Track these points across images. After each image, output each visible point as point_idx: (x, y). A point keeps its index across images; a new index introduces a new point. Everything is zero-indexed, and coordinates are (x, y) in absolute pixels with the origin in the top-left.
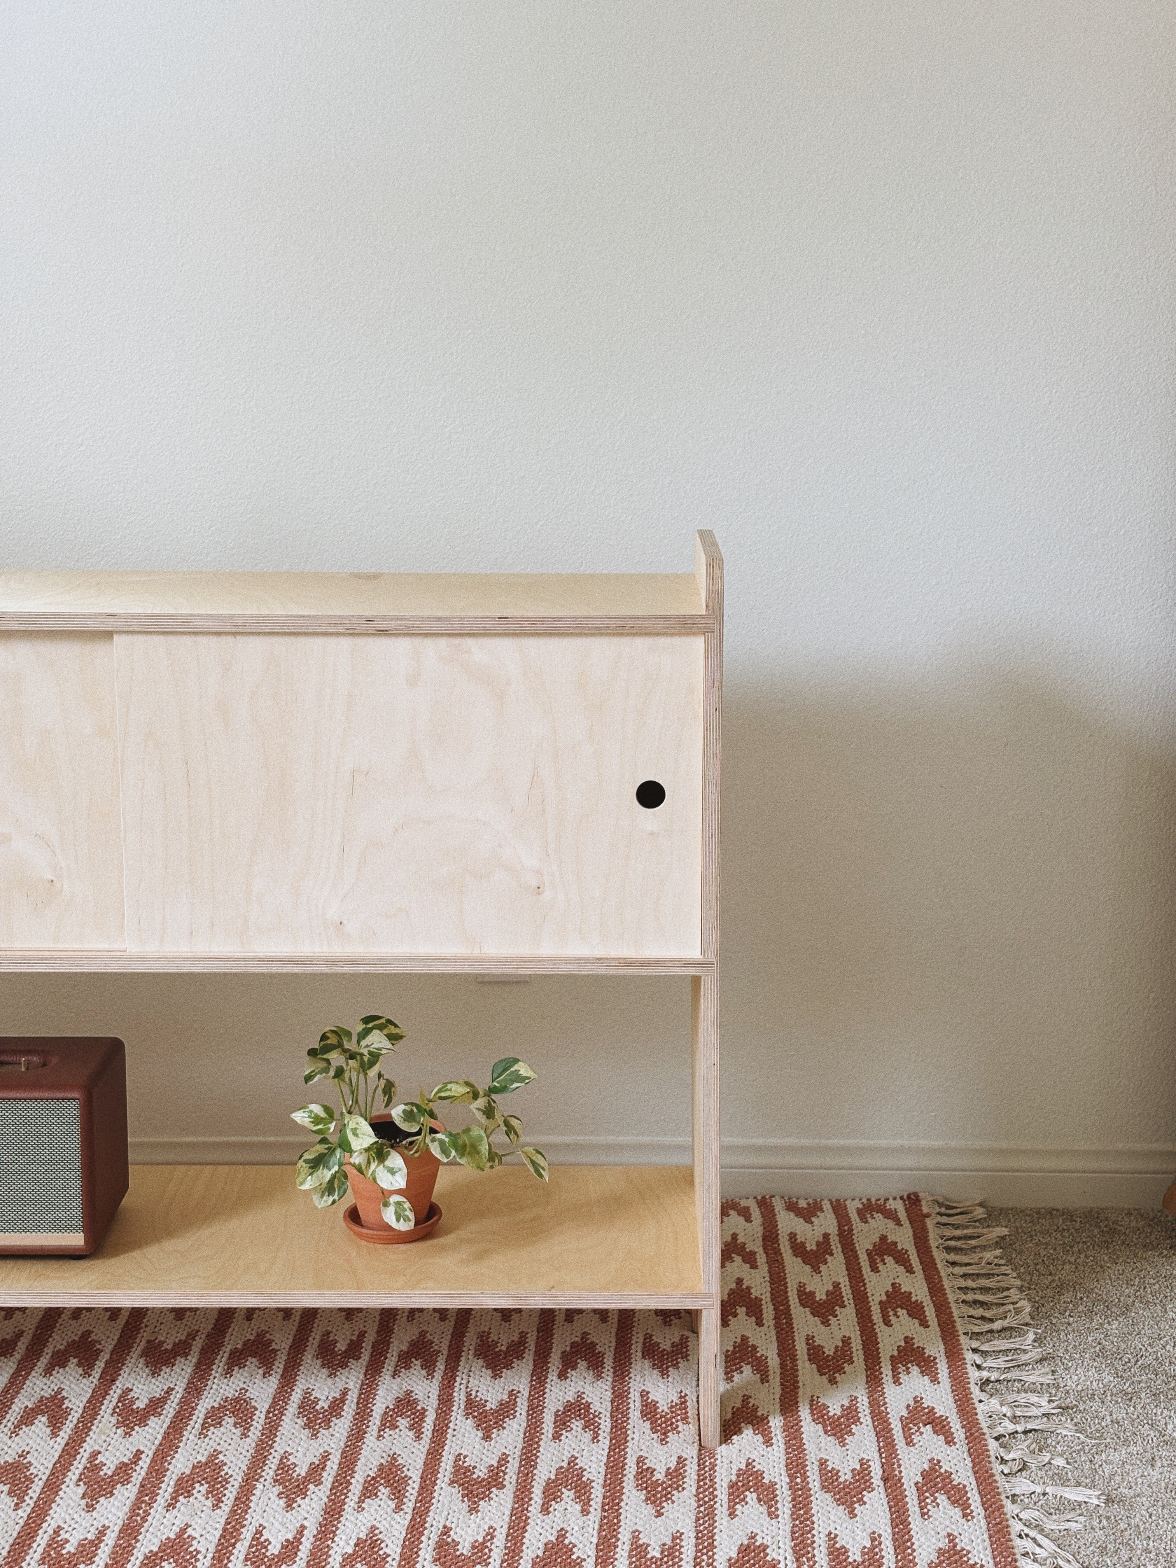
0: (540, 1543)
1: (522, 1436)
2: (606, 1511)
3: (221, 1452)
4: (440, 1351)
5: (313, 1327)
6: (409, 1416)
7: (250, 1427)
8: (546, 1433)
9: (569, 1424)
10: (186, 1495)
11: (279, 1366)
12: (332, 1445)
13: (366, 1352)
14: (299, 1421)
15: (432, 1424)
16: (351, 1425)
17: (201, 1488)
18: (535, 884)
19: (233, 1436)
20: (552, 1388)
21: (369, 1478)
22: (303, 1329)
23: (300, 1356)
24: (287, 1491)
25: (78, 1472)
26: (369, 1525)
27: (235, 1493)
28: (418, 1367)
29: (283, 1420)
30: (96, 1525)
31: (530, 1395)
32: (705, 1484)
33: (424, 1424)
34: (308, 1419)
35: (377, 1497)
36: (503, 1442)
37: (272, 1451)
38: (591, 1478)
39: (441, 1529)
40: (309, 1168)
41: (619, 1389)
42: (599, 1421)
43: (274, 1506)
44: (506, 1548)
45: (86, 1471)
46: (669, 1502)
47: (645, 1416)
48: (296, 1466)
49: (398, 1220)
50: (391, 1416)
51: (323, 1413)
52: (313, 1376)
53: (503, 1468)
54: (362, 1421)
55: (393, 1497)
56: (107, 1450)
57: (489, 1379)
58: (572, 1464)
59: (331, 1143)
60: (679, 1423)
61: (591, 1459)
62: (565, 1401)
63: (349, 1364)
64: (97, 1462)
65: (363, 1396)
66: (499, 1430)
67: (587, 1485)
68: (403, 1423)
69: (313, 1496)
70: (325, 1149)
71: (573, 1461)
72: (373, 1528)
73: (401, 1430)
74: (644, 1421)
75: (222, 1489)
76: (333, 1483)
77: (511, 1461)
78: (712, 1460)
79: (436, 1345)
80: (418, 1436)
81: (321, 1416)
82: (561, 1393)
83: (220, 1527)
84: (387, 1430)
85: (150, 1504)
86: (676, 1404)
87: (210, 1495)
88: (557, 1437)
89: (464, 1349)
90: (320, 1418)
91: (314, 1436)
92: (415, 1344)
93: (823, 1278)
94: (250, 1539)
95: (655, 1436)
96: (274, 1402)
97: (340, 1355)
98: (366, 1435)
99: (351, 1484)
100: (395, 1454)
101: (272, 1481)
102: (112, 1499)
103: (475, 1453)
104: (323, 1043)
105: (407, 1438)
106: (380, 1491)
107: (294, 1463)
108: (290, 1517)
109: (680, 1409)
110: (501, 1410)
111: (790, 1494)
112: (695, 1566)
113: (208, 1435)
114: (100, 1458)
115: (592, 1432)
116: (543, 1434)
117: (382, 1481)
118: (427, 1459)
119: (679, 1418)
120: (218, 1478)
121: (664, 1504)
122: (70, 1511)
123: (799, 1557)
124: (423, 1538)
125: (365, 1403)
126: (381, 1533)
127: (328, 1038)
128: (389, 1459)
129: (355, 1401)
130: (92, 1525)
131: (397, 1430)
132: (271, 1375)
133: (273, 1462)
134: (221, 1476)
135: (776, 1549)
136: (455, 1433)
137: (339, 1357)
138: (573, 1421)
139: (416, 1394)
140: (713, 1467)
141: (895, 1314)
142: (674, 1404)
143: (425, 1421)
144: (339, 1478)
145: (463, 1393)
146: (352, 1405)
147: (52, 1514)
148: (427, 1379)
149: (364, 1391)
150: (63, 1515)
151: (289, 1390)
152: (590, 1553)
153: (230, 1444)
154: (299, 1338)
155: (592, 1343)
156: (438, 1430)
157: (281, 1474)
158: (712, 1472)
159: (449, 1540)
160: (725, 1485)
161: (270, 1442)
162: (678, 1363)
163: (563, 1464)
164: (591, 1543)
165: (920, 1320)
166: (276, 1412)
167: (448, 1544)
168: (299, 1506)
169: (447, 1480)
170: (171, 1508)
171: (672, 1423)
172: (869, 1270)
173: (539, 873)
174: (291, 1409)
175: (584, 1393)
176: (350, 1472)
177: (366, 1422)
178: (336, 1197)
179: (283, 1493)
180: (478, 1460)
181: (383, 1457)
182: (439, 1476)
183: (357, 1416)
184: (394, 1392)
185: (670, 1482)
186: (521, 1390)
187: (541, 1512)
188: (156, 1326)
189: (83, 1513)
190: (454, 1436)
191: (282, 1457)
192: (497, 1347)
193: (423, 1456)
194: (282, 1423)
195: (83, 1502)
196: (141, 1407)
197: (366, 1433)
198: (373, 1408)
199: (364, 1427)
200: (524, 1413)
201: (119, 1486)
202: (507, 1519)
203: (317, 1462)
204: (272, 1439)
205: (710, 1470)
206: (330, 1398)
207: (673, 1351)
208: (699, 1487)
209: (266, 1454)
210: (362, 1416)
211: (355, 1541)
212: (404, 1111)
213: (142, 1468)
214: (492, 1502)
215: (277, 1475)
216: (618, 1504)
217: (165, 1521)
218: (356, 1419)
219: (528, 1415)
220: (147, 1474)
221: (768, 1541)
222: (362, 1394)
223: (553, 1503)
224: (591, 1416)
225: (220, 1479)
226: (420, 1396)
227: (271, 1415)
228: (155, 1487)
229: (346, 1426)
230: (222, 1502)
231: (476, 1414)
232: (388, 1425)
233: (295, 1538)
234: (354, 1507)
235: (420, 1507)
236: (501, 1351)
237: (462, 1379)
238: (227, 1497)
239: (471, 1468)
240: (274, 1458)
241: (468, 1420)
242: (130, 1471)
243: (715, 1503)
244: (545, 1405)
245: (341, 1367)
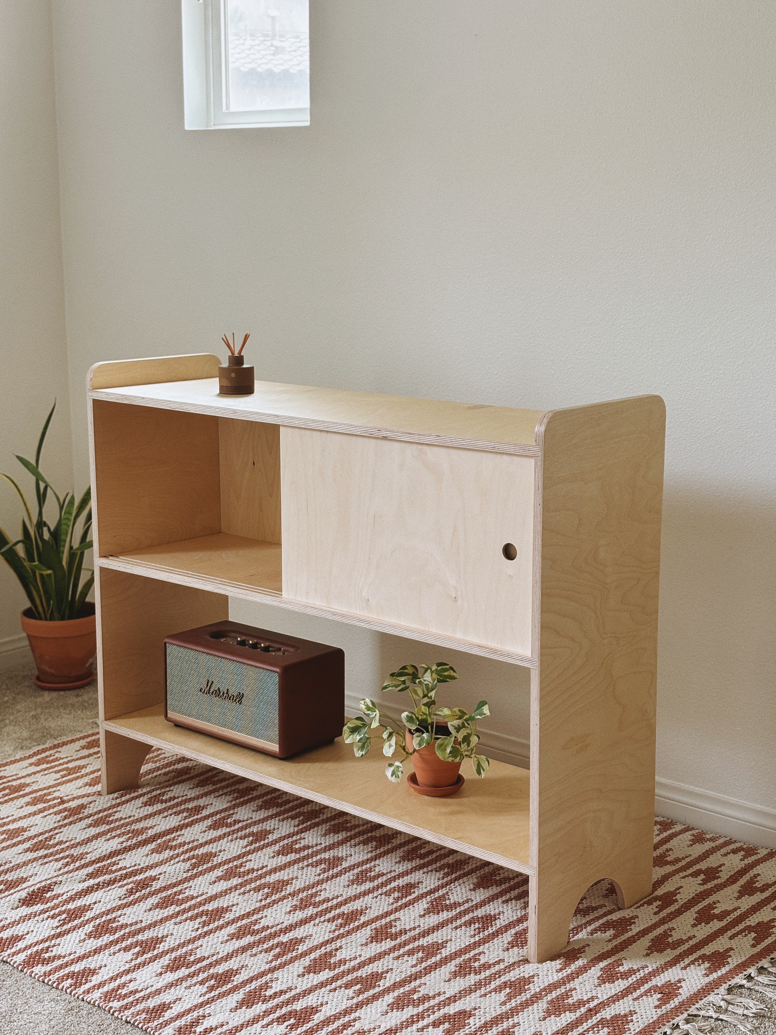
18: (454, 596)
40: (349, 732)
49: (392, 775)
59: (365, 721)
70: (361, 724)
104: (401, 671)
127: (407, 669)
173: (456, 589)
178: (364, 753)
212: (407, 716)
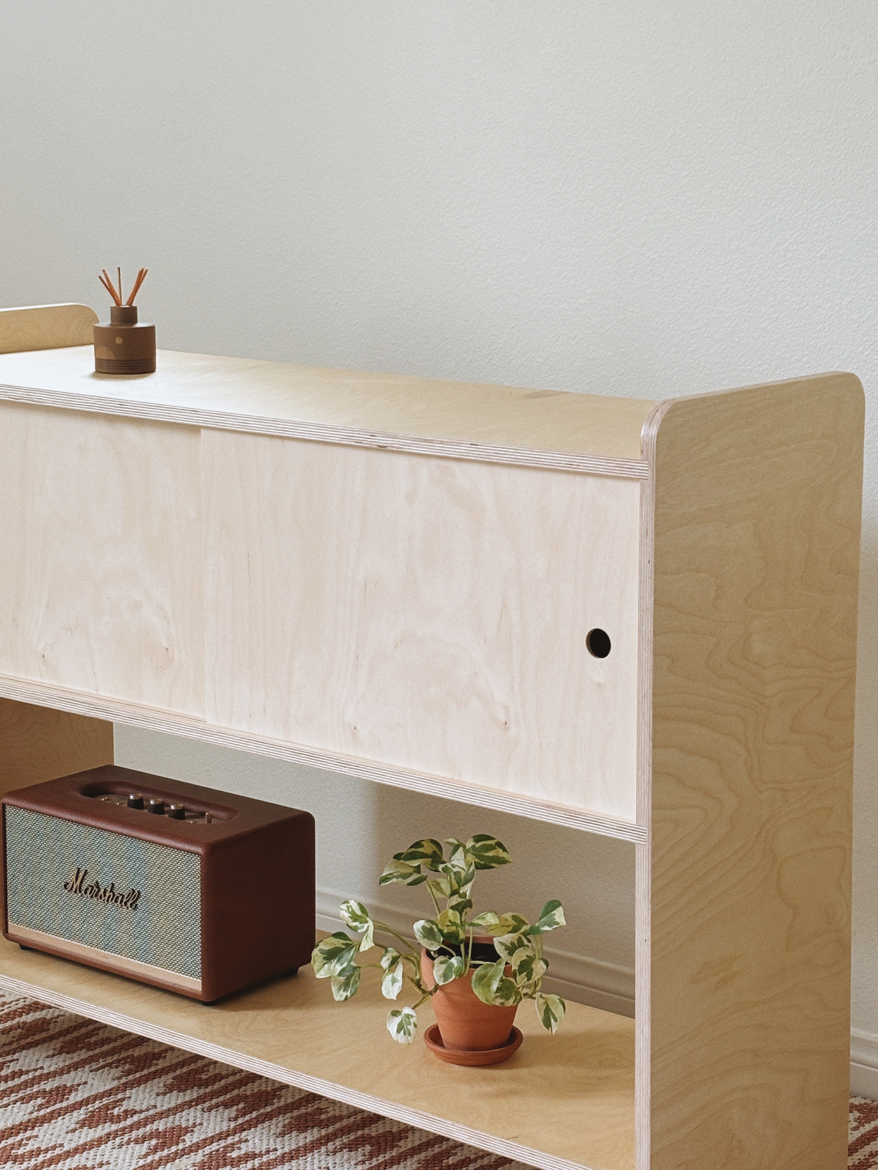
18: (503, 720)
40: (323, 959)
49: (398, 1031)
59: (350, 940)
70: (343, 944)
104: (413, 849)
127: (422, 846)
173: (506, 708)
178: (349, 994)
212: (423, 928)
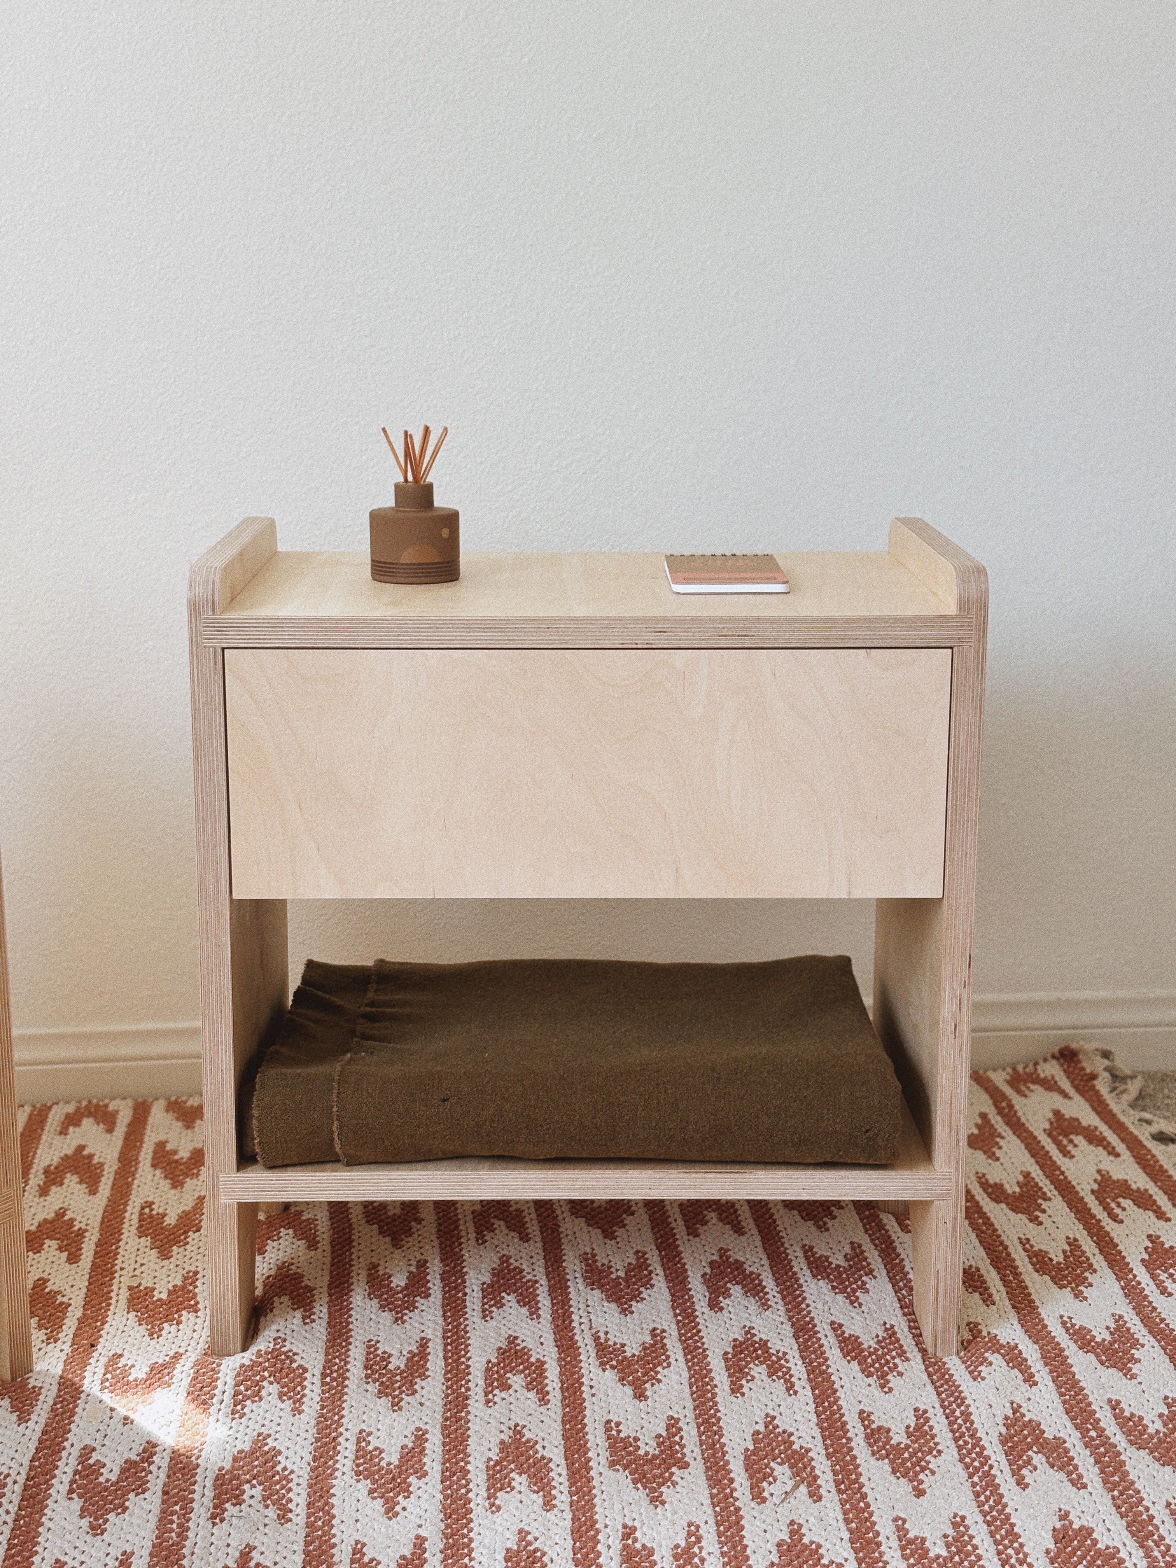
0: (769, 1545)
1: (688, 1390)
2: (843, 1492)
3: (269, 1436)
4: (536, 1282)
5: (352, 1260)
6: (522, 1372)
7: (301, 1398)
8: (719, 1385)
9: (746, 1370)
10: (234, 1501)
11: (321, 1311)
12: (425, 1419)
13: (435, 1287)
14: (369, 1387)
15: (557, 1380)
16: (444, 1388)
17: (253, 1492)
19: (282, 1414)
20: (707, 1324)
21: (492, 1463)
22: (339, 1262)
23: (345, 1297)
24: (380, 1487)
25: (66, 1479)
26: (515, 1529)
27: (304, 1495)
28: (514, 1304)
29: (347, 1386)
30: (113, 1554)
31: (680, 1335)
32: (966, 1443)
33: (546, 1381)
34: (382, 1384)
35: (513, 1489)
36: (664, 1400)
37: (341, 1430)
38: (804, 1445)
39: (621, 1530)
41: (798, 1319)
42: (788, 1365)
43: (367, 1511)
44: (723, 1554)
45: (77, 1477)
46: (927, 1472)
47: (848, 1354)
48: (381, 1452)
50: (497, 1372)
51: (401, 1374)
52: (371, 1323)
53: (677, 1438)
54: (457, 1382)
55: (536, 1488)
56: (103, 1445)
57: (616, 1315)
58: (771, 1427)
60: (897, 1361)
61: (795, 1418)
62: (731, 1339)
63: (417, 1304)
64: (91, 1461)
65: (449, 1347)
66: (653, 1385)
67: (802, 1457)
68: (517, 1381)
69: (420, 1493)
71: (770, 1423)
72: (523, 1534)
73: (516, 1391)
74: (849, 1362)
75: (284, 1491)
76: (443, 1472)
77: (685, 1427)
78: (963, 1408)
79: (529, 1273)
80: (543, 1399)
81: (398, 1378)
82: (721, 1329)
83: (299, 1547)
84: (496, 1392)
85: (184, 1515)
86: (884, 1338)
87: (269, 1502)
88: (736, 1389)
89: (568, 1277)
90: (397, 1381)
91: (396, 1406)
92: (499, 1273)
93: (1005, 1166)
94: (349, 1561)
95: (871, 1380)
96: (327, 1361)
97: (401, 1292)
98: (468, 1402)
99: (469, 1472)
100: (517, 1425)
101: (353, 1473)
102: (126, 1516)
103: (629, 1417)
105: (528, 1402)
106: (514, 1480)
107: (378, 1448)
108: (396, 1527)
109: (891, 1343)
110: (646, 1355)
111: (1089, 1453)
112: (1003, 1566)
113: (245, 1414)
114: (95, 1456)
115: (782, 1381)
116: (716, 1386)
117: (512, 1466)
118: (564, 1430)
119: (894, 1353)
120: (274, 1476)
121: (922, 1476)
122: (68, 1537)
123: (1143, 1541)
124: (599, 1547)
125: (455, 1357)
126: (536, 1539)
128: (511, 1434)
129: (441, 1355)
130: (108, 1554)
131: (511, 1391)
132: (313, 1321)
133: (347, 1448)
134: (278, 1473)
135: (1106, 1533)
136: (593, 1391)
137: (400, 1295)
138: (752, 1365)
139: (523, 1341)
140: (967, 1416)
141: (1119, 1205)
142: (880, 1338)
143: (546, 1377)
144: (448, 1465)
145: (587, 1334)
146: (438, 1362)
147: (43, 1542)
148: (532, 1319)
149: (449, 1340)
150: (59, 1542)
151: (344, 1344)
152: (846, 1555)
153: (279, 1424)
154: (337, 1274)
155: (737, 1261)
156: (567, 1389)
157: (363, 1464)
158: (968, 1424)
159: (638, 1546)
160: (996, 1441)
161: (336, 1418)
162: (864, 1283)
163: (757, 1427)
164: (842, 1539)
165: (1155, 1212)
166: (335, 1375)
167: (638, 1552)
168: (404, 1509)
169: (603, 1461)
170: (217, 1521)
171: (887, 1362)
172: (1060, 1156)
174: (353, 1370)
175: (753, 1328)
176: (461, 1456)
177: (463, 1382)
179: (375, 1490)
180: (638, 1428)
181: (502, 1432)
182: (590, 1454)
183: (449, 1375)
184: (493, 1340)
185: (916, 1445)
186: (666, 1328)
187: (753, 1499)
188: (135, 1269)
189: (89, 1538)
190: (593, 1395)
191: (358, 1439)
192: (612, 1273)
193: (558, 1426)
194: (346, 1390)
195: (85, 1523)
196: (140, 1377)
197: (467, 1398)
198: (469, 1363)
199: (463, 1390)
200: (681, 1359)
201: (131, 1496)
202: (710, 1511)
203: (411, 1445)
204: (337, 1414)
205: (965, 1422)
206: (404, 1353)
207: (851, 1267)
208: (960, 1448)
209: (334, 1434)
210: (457, 1375)
211: (503, 1554)
213: (159, 1468)
214: (678, 1488)
215: (358, 1466)
216: (856, 1481)
217: (213, 1539)
218: (450, 1379)
219: (687, 1361)
220: (168, 1477)
221: (1087, 1521)
222: (448, 1344)
223: (765, 1484)
224: (774, 1358)
225: (277, 1477)
226: (530, 1344)
227: (328, 1379)
228: (185, 1491)
229: (437, 1390)
230: (291, 1511)
231: (614, 1363)
232: (495, 1384)
233: (413, 1554)
234: (484, 1506)
235: (578, 1502)
236: (618, 1277)
237: (581, 1317)
238: (294, 1503)
239: (631, 1440)
240: (347, 1440)
241: (607, 1372)
242: (143, 1474)
243: (991, 1467)
244: (705, 1346)
245: (407, 1308)
